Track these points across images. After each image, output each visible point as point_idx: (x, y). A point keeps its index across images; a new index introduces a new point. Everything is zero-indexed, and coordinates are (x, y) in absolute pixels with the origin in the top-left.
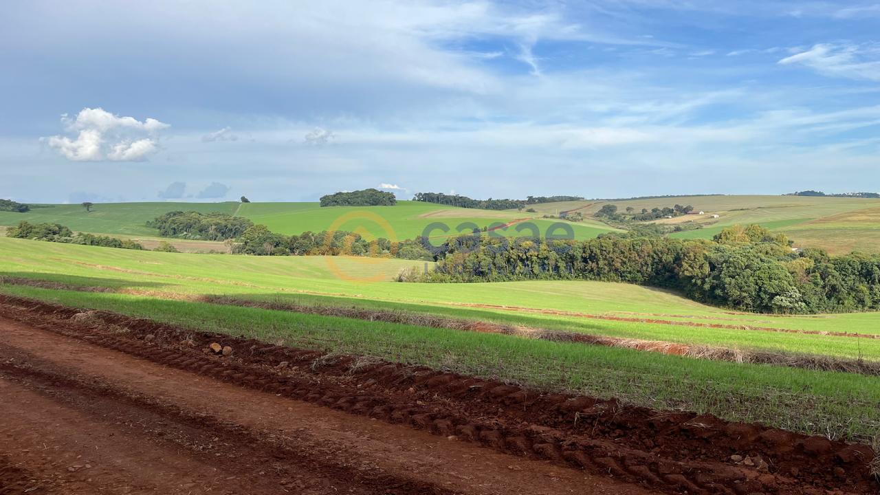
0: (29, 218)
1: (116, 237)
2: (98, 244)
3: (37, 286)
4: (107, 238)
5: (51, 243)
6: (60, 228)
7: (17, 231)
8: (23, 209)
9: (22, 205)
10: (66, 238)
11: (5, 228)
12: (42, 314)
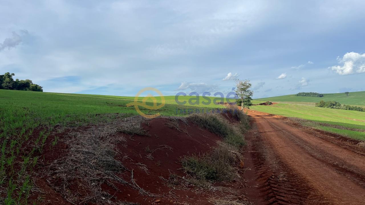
0: (323, 99)
1: (360, 106)
2: (352, 109)
3: (333, 127)
4: (356, 107)
5: (333, 109)
6: (336, 103)
7: (319, 104)
8: (321, 96)
9: (321, 94)
10: (338, 107)
11: (315, 103)
12: (342, 141)
